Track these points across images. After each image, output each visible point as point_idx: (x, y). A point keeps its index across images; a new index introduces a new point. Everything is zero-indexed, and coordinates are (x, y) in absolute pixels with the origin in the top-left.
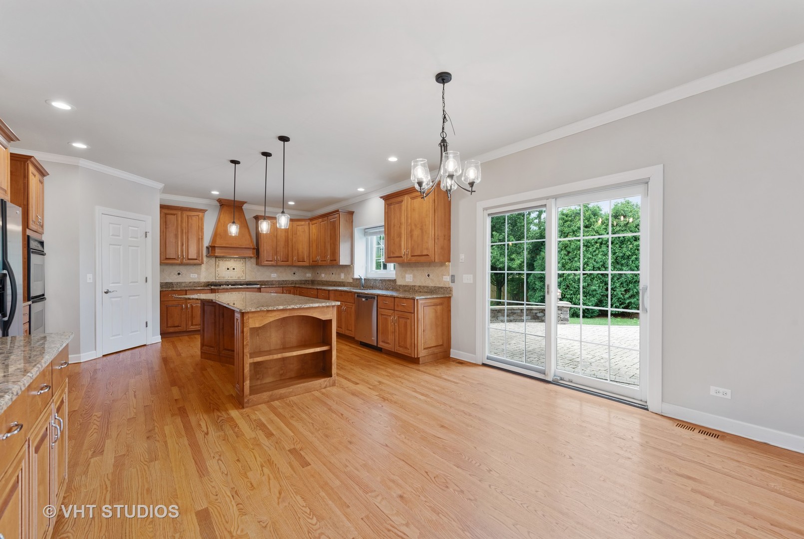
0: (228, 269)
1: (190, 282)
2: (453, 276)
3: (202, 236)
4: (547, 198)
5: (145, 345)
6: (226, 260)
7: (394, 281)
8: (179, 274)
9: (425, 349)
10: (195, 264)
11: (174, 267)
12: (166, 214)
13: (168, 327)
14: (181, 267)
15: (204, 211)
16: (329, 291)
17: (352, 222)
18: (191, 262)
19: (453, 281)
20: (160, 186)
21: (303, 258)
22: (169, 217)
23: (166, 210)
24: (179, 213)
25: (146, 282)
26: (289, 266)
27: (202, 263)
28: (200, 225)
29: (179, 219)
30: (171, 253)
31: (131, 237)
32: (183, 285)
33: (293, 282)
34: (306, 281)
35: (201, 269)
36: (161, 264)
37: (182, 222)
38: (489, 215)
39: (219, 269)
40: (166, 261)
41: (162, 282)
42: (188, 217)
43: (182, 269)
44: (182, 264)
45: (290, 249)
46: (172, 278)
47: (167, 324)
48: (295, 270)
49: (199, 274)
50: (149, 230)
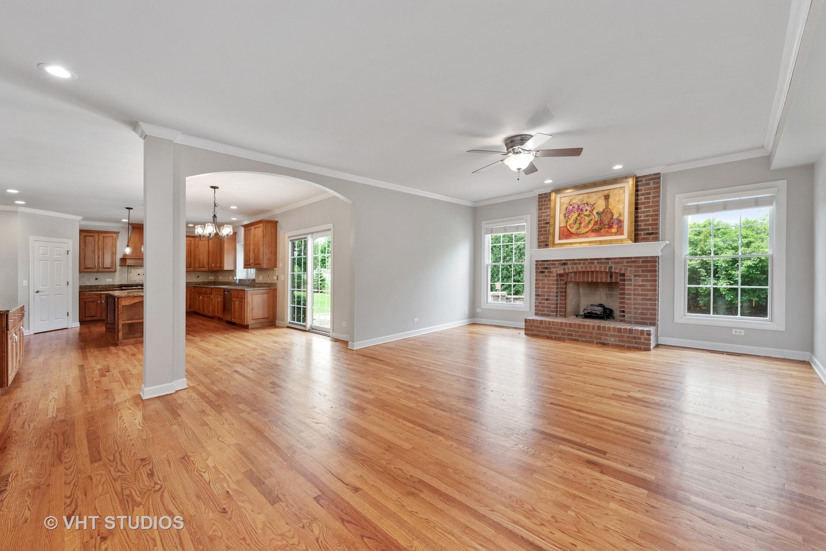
0: (139, 274)
1: (106, 285)
2: (277, 276)
3: (115, 251)
4: (307, 234)
5: (67, 328)
6: (137, 268)
7: (254, 280)
8: (96, 279)
9: (253, 320)
10: (110, 272)
11: (92, 274)
12: (85, 236)
13: (85, 317)
14: (98, 274)
15: (117, 233)
16: (212, 288)
17: (236, 239)
18: (106, 270)
19: (277, 279)
20: (80, 218)
21: (204, 265)
22: (87, 238)
23: (85, 234)
24: (96, 235)
25: (68, 285)
26: (193, 271)
27: (115, 271)
28: (114, 243)
29: (96, 239)
30: (89, 263)
31: (56, 255)
32: (100, 287)
33: (197, 283)
34: (209, 282)
35: (115, 275)
36: (80, 272)
37: (98, 241)
38: (291, 241)
39: (131, 275)
40: (84, 269)
41: (82, 285)
42: (104, 237)
43: (100, 276)
44: (98, 272)
45: (192, 259)
46: (90, 281)
47: (85, 315)
48: (198, 274)
49: (113, 279)
50: (70, 249)
